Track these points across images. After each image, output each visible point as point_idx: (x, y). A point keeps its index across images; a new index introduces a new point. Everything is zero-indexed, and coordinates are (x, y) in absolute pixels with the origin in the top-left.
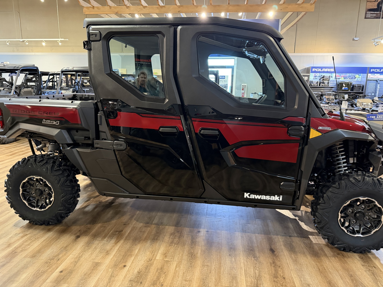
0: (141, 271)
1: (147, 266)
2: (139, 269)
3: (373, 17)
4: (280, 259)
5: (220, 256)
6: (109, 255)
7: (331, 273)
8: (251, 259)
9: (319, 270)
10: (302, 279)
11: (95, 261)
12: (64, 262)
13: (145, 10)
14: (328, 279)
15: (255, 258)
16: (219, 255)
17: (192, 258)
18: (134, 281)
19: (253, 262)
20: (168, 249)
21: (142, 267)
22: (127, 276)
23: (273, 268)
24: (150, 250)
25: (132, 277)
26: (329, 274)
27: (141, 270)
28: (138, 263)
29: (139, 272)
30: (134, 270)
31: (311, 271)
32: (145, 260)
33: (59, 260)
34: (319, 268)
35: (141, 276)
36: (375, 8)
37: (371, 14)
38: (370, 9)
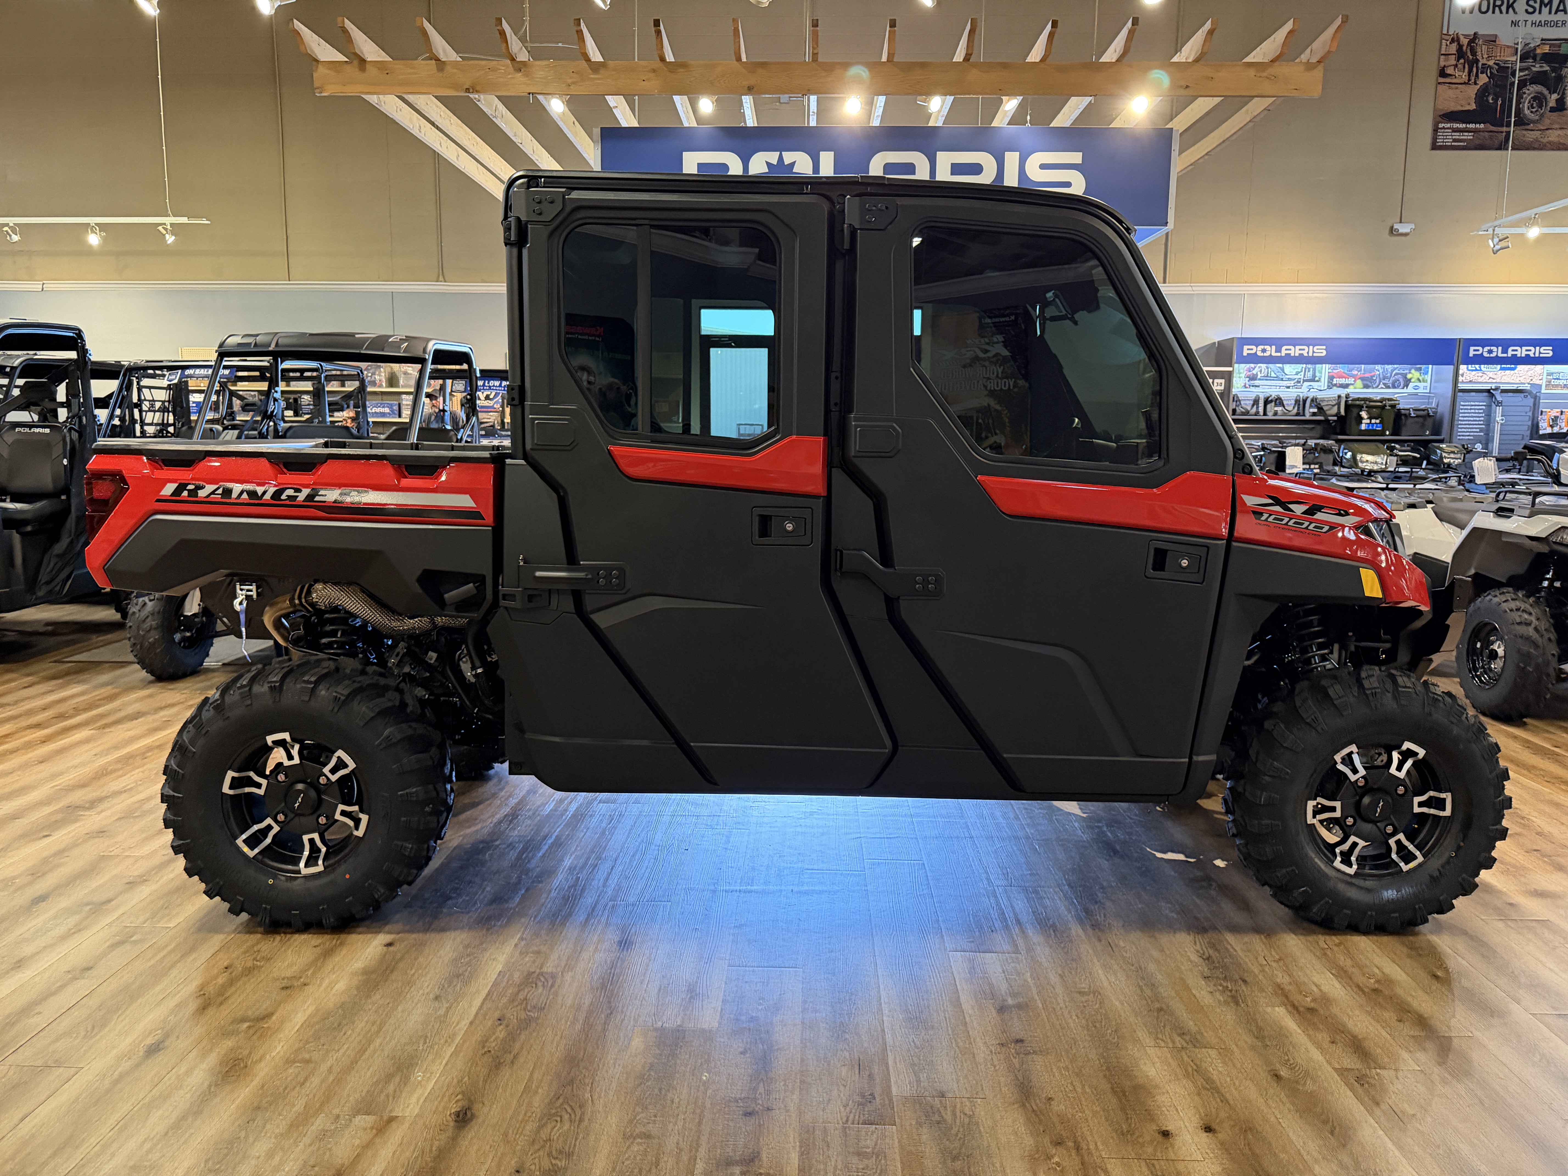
3: (1462, 144)
13: (591, 79)
36: (1468, 111)
37: (1455, 130)
38: (1452, 112)
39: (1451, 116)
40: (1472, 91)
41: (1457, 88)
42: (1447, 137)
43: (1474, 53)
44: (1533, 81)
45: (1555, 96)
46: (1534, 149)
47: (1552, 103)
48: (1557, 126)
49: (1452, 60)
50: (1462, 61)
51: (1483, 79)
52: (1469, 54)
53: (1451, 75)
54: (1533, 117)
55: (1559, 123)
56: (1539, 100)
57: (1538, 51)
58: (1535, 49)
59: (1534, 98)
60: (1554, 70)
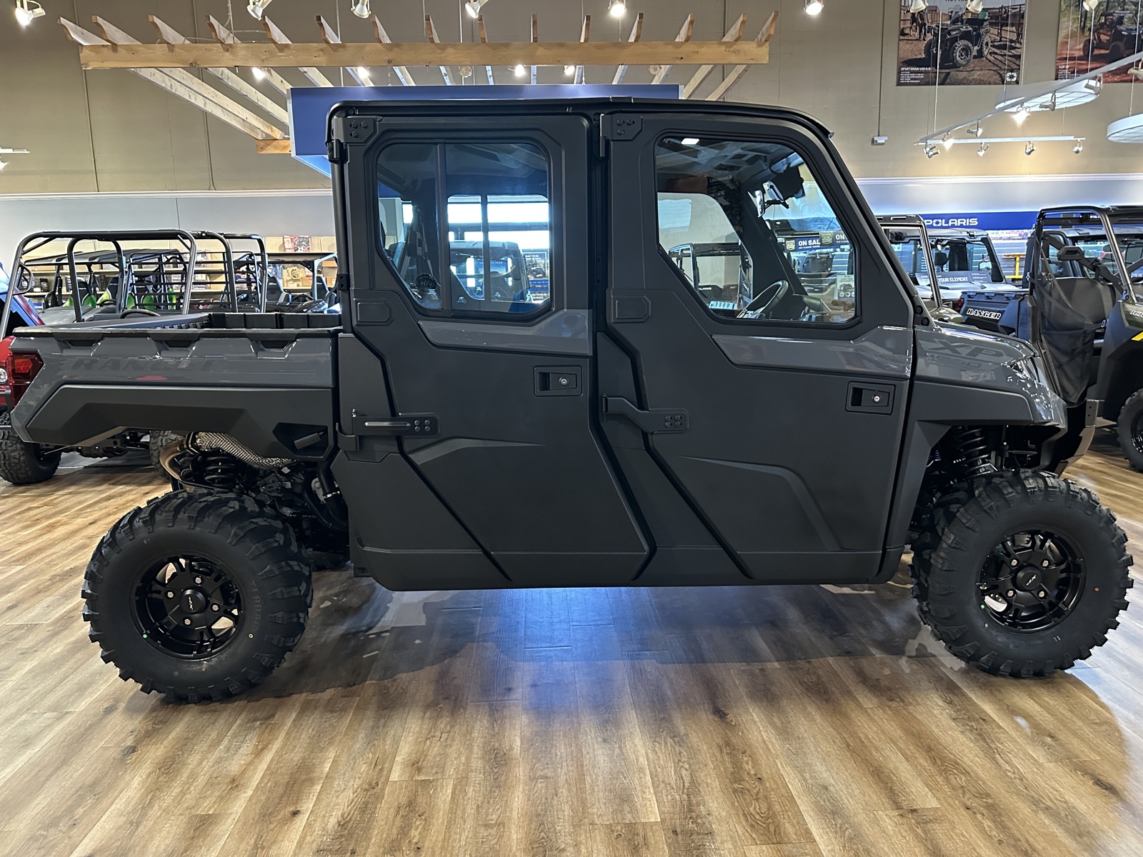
0: (347, 819)
1: (364, 802)
2: (340, 815)
3: (917, 81)
4: (742, 732)
5: (577, 745)
6: (241, 790)
7: (877, 750)
8: (666, 743)
9: (848, 746)
10: (807, 775)
11: (198, 812)
12: (95, 828)
13: (283, 56)
14: (872, 765)
15: (676, 739)
16: (574, 745)
17: (497, 764)
18: (331, 850)
19: (673, 750)
20: (424, 748)
21: (350, 808)
22: (305, 842)
23: (726, 758)
24: (368, 758)
25: (321, 842)
26: (874, 753)
27: (349, 817)
28: (334, 799)
29: (342, 823)
30: (326, 819)
31: (828, 751)
32: (358, 788)
33: (74, 824)
34: (846, 741)
35: (351, 835)
36: (920, 59)
37: (911, 72)
38: (909, 60)
39: (910, 63)
40: (923, 45)
41: (912, 43)
42: (907, 77)
43: (922, 19)
44: (961, 38)
45: (976, 48)
46: (964, 84)
47: (975, 53)
48: (979, 68)
49: (908, 24)
50: (915, 24)
51: (930, 37)
52: (919, 20)
53: (908, 34)
54: (964, 62)
55: (979, 66)
56: (966, 50)
57: (964, 17)
58: (962, 16)
59: (963, 50)
60: (975, 30)
